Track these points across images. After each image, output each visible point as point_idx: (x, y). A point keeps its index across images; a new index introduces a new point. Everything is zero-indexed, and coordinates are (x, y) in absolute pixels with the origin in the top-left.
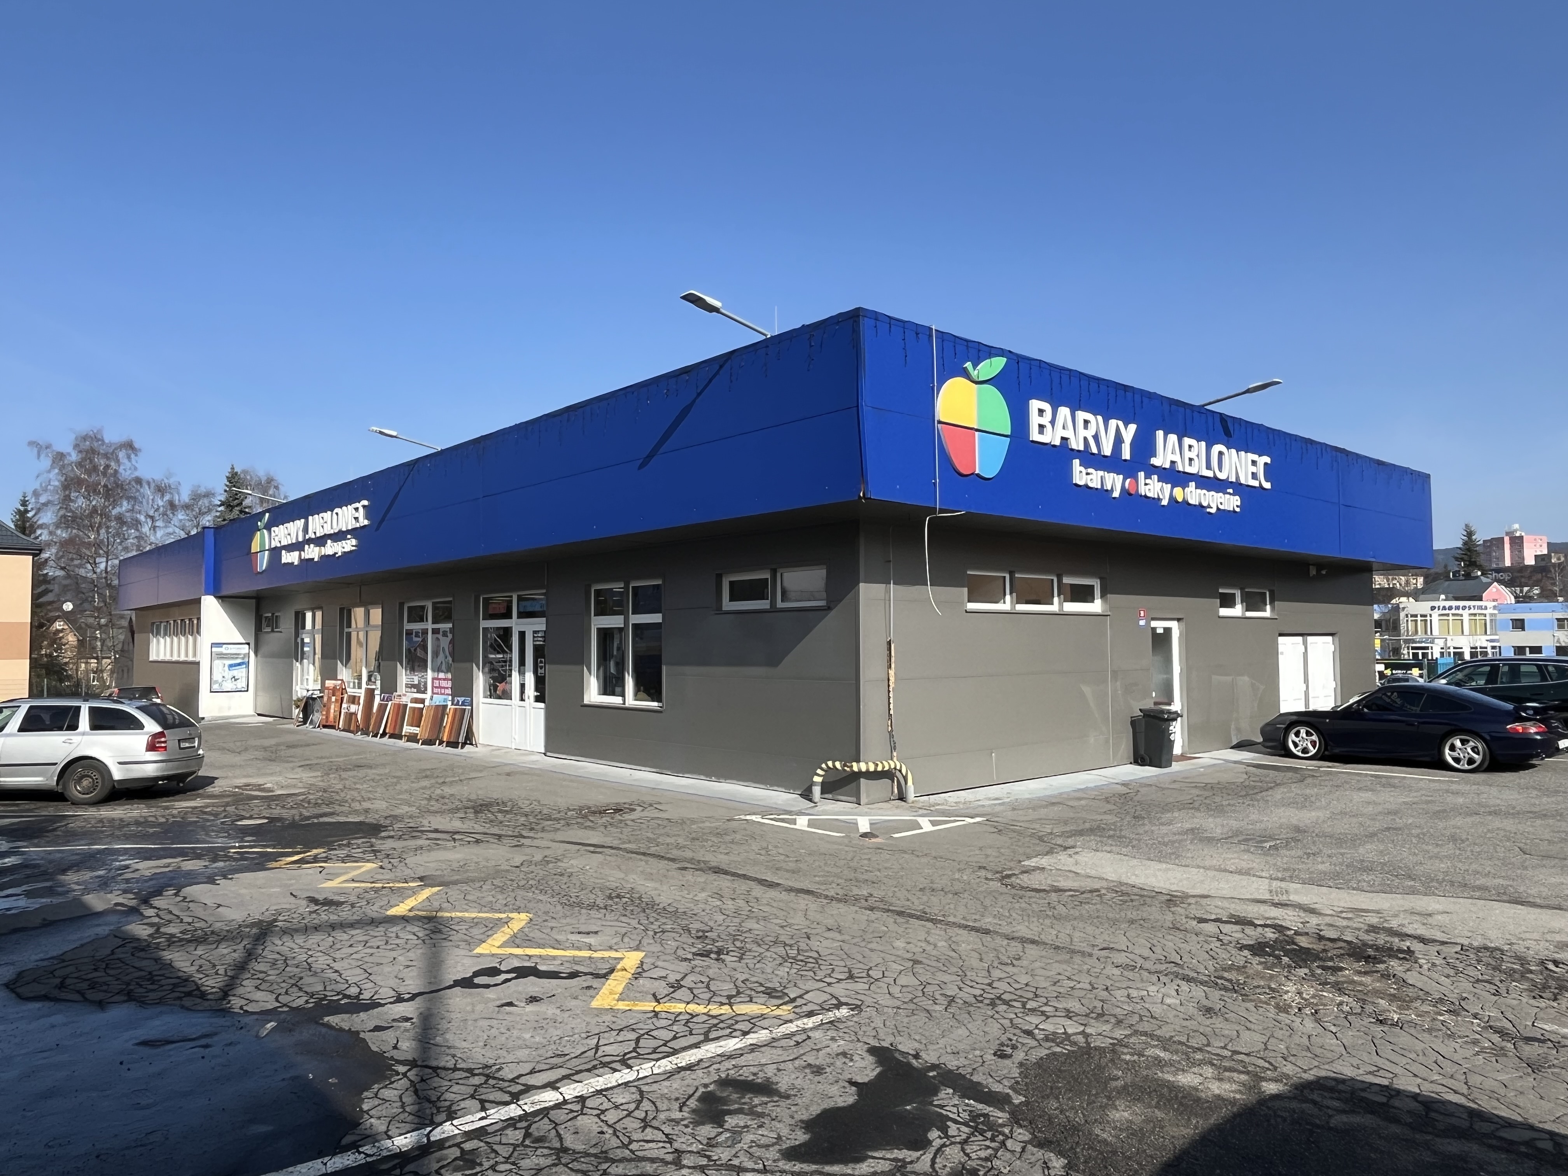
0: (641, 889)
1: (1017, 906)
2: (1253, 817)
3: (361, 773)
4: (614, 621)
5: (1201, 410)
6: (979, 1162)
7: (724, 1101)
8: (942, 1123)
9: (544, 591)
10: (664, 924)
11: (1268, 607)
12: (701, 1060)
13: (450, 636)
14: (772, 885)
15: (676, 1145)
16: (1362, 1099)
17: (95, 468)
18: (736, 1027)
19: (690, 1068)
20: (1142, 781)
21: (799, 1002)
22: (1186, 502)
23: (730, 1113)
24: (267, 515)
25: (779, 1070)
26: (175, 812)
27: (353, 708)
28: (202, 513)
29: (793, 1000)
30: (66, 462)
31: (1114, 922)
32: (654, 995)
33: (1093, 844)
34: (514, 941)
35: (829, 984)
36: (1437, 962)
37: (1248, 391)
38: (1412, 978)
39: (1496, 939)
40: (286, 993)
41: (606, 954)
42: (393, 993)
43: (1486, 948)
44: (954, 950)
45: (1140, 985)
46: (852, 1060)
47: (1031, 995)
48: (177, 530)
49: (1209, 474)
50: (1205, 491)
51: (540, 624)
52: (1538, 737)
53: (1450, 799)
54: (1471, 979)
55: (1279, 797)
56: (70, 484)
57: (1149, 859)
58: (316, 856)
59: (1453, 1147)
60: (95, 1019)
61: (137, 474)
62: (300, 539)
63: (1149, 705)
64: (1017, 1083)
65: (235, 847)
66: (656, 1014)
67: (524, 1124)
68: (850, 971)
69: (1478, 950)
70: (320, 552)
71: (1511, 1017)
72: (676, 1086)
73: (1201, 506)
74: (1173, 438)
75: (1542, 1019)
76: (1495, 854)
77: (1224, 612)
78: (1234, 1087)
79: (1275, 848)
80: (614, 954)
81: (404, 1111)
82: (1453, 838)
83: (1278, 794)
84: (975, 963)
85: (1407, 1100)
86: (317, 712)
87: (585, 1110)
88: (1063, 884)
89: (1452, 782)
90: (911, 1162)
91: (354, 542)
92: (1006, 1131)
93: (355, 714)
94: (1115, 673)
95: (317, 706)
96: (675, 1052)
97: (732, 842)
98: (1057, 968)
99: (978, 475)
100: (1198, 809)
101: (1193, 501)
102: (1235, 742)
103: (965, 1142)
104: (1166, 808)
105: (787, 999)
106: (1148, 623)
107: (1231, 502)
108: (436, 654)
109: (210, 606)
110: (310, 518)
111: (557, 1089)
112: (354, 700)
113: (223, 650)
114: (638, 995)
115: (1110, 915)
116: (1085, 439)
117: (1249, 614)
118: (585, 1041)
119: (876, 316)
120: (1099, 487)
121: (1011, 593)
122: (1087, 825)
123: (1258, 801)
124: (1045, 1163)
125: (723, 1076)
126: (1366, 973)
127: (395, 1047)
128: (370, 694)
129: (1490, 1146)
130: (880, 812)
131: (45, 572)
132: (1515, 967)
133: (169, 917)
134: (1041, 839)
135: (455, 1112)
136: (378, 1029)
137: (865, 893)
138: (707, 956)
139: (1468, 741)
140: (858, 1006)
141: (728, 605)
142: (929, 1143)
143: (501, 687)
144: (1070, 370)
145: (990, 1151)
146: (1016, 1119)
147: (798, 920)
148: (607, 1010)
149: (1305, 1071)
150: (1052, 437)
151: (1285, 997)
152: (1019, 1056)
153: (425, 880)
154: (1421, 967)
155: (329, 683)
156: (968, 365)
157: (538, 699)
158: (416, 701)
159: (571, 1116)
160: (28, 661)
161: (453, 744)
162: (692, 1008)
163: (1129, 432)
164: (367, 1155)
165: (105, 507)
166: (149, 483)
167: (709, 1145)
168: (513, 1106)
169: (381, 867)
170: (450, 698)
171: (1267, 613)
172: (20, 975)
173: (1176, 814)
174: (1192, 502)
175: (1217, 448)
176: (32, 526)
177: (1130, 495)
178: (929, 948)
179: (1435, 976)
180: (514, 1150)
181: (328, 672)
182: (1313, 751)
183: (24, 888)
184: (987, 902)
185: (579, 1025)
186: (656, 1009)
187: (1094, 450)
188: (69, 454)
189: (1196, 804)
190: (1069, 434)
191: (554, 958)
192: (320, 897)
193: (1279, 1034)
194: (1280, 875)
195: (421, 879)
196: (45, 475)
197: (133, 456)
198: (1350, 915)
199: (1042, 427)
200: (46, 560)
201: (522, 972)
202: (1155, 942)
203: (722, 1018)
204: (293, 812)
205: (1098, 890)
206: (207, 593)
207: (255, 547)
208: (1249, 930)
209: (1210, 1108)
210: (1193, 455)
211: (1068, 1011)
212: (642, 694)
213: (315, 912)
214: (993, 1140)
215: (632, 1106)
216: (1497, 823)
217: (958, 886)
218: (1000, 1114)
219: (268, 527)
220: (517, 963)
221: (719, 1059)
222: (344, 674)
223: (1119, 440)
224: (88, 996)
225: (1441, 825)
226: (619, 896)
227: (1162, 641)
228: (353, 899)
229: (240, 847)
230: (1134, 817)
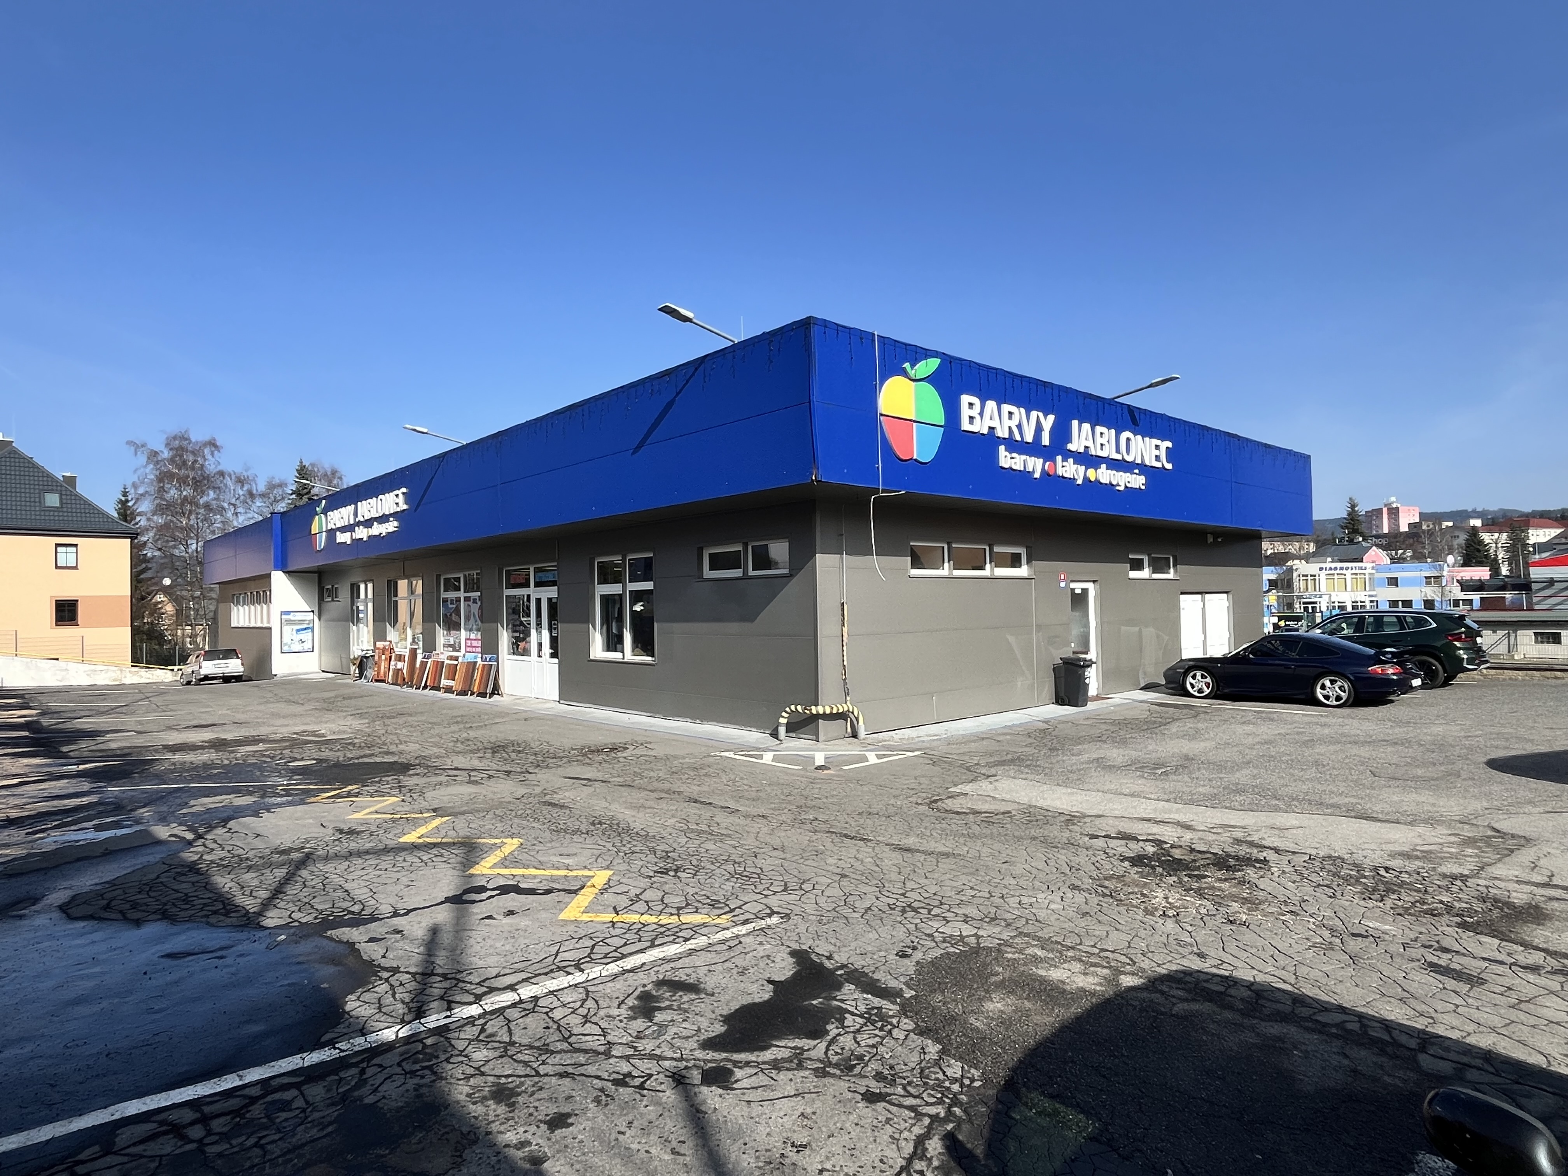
0: (620, 816)
1: (938, 826)
2: (1150, 748)
3: (401, 720)
4: (614, 589)
5: (1111, 402)
6: (867, 1049)
7: (657, 999)
8: (840, 1015)
9: (555, 564)
10: (635, 846)
11: (1172, 570)
12: (644, 964)
13: (479, 603)
14: (733, 812)
15: (609, 1038)
16: (1204, 989)
17: (184, 463)
18: (680, 934)
19: (633, 970)
20: (1060, 719)
21: (738, 911)
22: (1097, 481)
23: (660, 1009)
24: (324, 501)
25: (710, 971)
26: (239, 755)
27: (400, 665)
28: (276, 501)
29: (732, 911)
30: (159, 459)
31: (1019, 839)
32: (615, 908)
33: (1012, 773)
34: (504, 863)
35: (766, 896)
36: (1287, 870)
37: (1151, 386)
38: (1263, 884)
39: (1340, 850)
40: (299, 910)
41: (580, 873)
42: (391, 910)
43: (1330, 857)
44: (878, 865)
45: (1030, 893)
46: (774, 961)
47: (937, 903)
48: (256, 516)
49: (1119, 457)
50: (1114, 472)
51: (552, 592)
52: (1395, 677)
53: (1318, 730)
54: (1314, 884)
55: (1174, 730)
56: (164, 478)
57: (1058, 784)
58: (349, 792)
59: (1274, 1029)
60: (131, 936)
61: (220, 468)
62: (352, 522)
63: (1068, 653)
64: (911, 979)
65: (283, 785)
66: (613, 924)
67: (482, 1021)
68: (786, 885)
69: (1324, 858)
70: (368, 532)
71: (1342, 916)
72: (619, 988)
73: (1111, 484)
74: (1086, 426)
75: (1367, 918)
76: (1350, 777)
77: (1133, 574)
78: (1096, 980)
79: (1166, 773)
80: (587, 873)
81: (381, 1011)
82: (1317, 763)
83: (1174, 728)
84: (894, 876)
85: (1242, 989)
86: (370, 668)
87: (537, 1009)
88: (979, 807)
89: (1322, 716)
90: (808, 1050)
91: (396, 524)
92: (895, 1021)
93: (401, 670)
94: (1039, 627)
95: (370, 663)
96: (624, 956)
97: (706, 775)
98: (964, 879)
99: (916, 460)
100: (1105, 742)
101: (1105, 480)
102: (1142, 685)
103: (858, 1031)
104: (1079, 741)
105: (727, 909)
106: (1067, 585)
107: (1138, 481)
108: (467, 619)
109: (279, 579)
110: (359, 503)
111: (516, 990)
112: (400, 658)
113: (291, 617)
114: (601, 908)
115: (1017, 833)
116: (1010, 427)
117: (1156, 576)
118: (547, 949)
119: (825, 324)
120: (1022, 469)
121: (949, 561)
122: (1009, 757)
123: (1156, 734)
124: (923, 1048)
125: (661, 977)
126: (1226, 880)
127: (384, 957)
128: (413, 652)
129: (1307, 1029)
130: (836, 748)
131: (145, 552)
132: (1351, 873)
133: (214, 846)
134: (968, 769)
135: (424, 1012)
136: (372, 940)
137: (811, 817)
138: (666, 873)
139: (1336, 681)
140: (787, 915)
141: (708, 574)
142: (827, 1032)
143: (522, 645)
144: (997, 369)
145: (877, 1039)
146: (904, 1011)
147: (750, 842)
148: (572, 921)
149: (1159, 965)
150: (980, 427)
151: (1154, 901)
152: (918, 955)
153: (437, 812)
154: (1272, 874)
155: (380, 644)
156: (907, 365)
157: (554, 655)
158: (451, 658)
159: (523, 1014)
160: (130, 628)
161: (482, 695)
162: (646, 918)
163: (1048, 422)
164: (342, 1051)
165: (194, 497)
166: (230, 476)
167: (637, 1037)
168: (475, 1006)
169: (403, 801)
170: (480, 655)
171: (1171, 575)
172: (74, 898)
173: (1086, 746)
174: (1102, 481)
175: (1126, 435)
176: (132, 513)
177: (1050, 475)
178: (856, 864)
179: (1283, 881)
180: (469, 1044)
181: (379, 635)
182: (1207, 691)
183: (94, 822)
184: (914, 823)
185: (546, 935)
186: (615, 920)
187: (1018, 438)
188: (162, 452)
189: (1104, 738)
190: (995, 424)
191: (535, 877)
192: (345, 827)
193: (1143, 933)
194: (1166, 797)
195: (434, 810)
196: (142, 470)
197: (216, 452)
198: (1220, 831)
199: (971, 418)
200: (145, 543)
201: (504, 890)
202: (1050, 856)
203: (669, 927)
204: (339, 753)
205: (1010, 812)
206: (276, 569)
207: (315, 529)
208: (1132, 845)
209: (1072, 998)
210: (1104, 440)
211: (966, 916)
212: (638, 650)
213: (338, 840)
214: (881, 1029)
215: (579, 1004)
216: (1355, 750)
217: (892, 810)
218: (892, 1006)
219: (325, 512)
220: (502, 882)
221: (661, 962)
222: (392, 635)
223: (1039, 429)
224: (128, 916)
225: (1308, 752)
226: (600, 823)
227: (1079, 600)
228: (373, 828)
229: (287, 785)
230: (1050, 749)
